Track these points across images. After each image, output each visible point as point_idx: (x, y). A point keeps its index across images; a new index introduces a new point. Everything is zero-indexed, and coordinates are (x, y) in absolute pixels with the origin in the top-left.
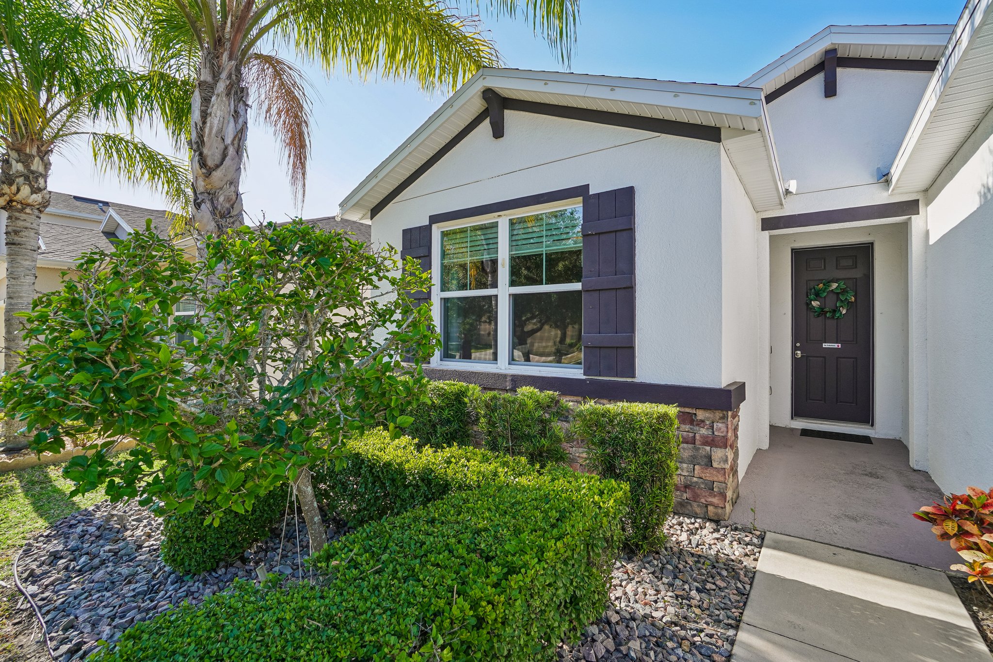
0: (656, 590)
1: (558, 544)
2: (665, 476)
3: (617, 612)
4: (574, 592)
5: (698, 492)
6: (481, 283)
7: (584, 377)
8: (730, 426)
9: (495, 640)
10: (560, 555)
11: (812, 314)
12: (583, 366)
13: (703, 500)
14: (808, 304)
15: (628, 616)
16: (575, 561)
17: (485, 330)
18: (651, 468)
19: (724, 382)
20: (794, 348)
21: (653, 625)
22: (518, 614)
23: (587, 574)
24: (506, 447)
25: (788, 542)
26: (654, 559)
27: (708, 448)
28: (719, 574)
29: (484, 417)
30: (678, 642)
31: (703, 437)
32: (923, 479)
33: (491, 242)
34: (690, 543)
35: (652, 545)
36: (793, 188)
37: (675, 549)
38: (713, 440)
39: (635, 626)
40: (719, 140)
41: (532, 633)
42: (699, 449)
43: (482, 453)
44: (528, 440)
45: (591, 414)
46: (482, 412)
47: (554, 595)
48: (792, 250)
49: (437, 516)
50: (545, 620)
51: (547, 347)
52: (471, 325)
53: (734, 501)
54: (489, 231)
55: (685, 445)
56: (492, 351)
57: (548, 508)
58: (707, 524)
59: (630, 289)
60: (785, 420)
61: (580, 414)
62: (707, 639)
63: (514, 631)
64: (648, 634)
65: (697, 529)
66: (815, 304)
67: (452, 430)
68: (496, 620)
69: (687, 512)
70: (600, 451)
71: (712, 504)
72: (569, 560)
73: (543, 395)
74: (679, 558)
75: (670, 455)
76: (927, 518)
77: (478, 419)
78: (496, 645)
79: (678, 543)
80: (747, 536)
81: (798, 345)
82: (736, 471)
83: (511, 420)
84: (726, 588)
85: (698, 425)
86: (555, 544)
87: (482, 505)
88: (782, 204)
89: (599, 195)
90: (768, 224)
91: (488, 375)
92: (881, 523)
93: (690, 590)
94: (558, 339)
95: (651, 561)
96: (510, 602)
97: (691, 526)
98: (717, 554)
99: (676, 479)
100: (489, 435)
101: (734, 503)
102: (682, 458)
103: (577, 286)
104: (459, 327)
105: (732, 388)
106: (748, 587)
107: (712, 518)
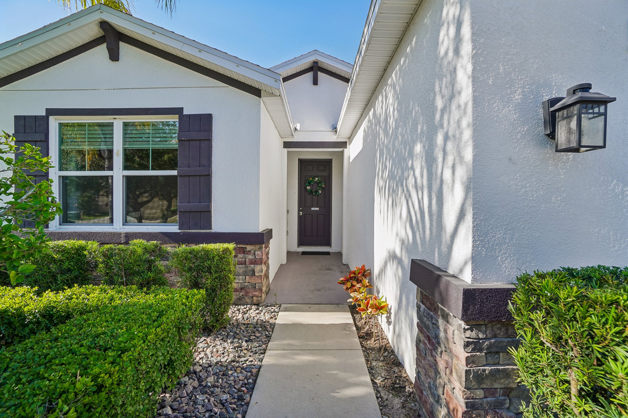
0: (224, 348)
1: (157, 330)
2: (228, 284)
3: (201, 366)
4: (171, 358)
5: (248, 290)
6: (99, 166)
7: (179, 231)
8: (264, 253)
9: (112, 397)
10: (159, 336)
11: (307, 193)
12: (178, 224)
13: (251, 295)
14: (306, 188)
15: (207, 366)
16: (170, 339)
17: (103, 201)
18: (219, 280)
19: (261, 229)
20: (299, 211)
21: (221, 365)
22: (129, 376)
23: (179, 346)
24: (121, 282)
25: (291, 307)
26: (223, 331)
27: (253, 266)
28: (257, 330)
29: (102, 263)
30: (235, 370)
31: (250, 260)
32: (346, 267)
33: (108, 136)
34: (243, 319)
35: (221, 324)
36: (298, 128)
37: (235, 324)
38: (255, 261)
39: (211, 370)
40: (260, 96)
41: (141, 387)
42: (248, 266)
43: (101, 288)
44: (138, 275)
45: (182, 253)
46: (100, 260)
47: (156, 361)
48: (299, 159)
49: (60, 335)
50: (150, 377)
51: (156, 213)
52: (90, 197)
53: (267, 292)
54: (105, 128)
55: (241, 266)
56: (109, 217)
57: (151, 311)
58: (253, 307)
59: (209, 176)
60: (295, 248)
61: (176, 254)
62: (250, 363)
63: (127, 388)
64: (218, 371)
65: (248, 311)
66: (308, 188)
67: (72, 276)
68: (112, 384)
69: (242, 303)
70: (188, 275)
71: (255, 296)
72: (165, 338)
73: (149, 244)
74: (237, 328)
75: (230, 271)
76: (343, 283)
77: (96, 266)
78: (113, 400)
79: (237, 320)
80: (272, 309)
81: (301, 209)
82: (268, 276)
83: (125, 263)
84: (261, 336)
85: (247, 254)
86: (155, 330)
87: (101, 320)
88: (293, 136)
89: (189, 116)
90: (287, 145)
91: (104, 234)
92: (329, 290)
93: (242, 342)
94: (165, 208)
95: (221, 333)
96: (122, 370)
97: (245, 310)
98: (257, 321)
99: (235, 285)
100: (107, 276)
101: (267, 294)
102: (239, 273)
103: (174, 173)
104: (78, 199)
105: (264, 232)
106: (271, 333)
107: (256, 303)
